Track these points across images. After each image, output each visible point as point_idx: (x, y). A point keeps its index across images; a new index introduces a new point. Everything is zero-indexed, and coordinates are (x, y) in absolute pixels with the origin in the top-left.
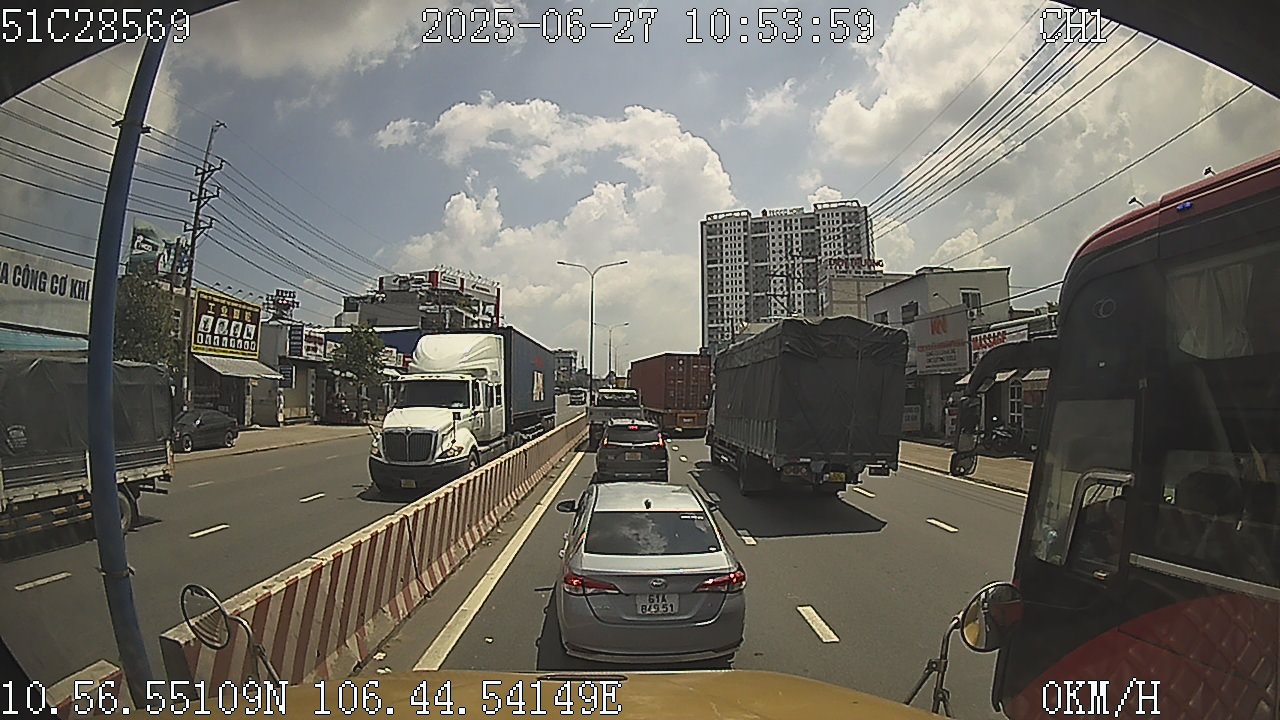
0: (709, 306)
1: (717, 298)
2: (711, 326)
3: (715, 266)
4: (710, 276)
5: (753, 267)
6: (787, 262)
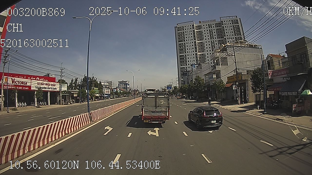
0: (180, 59)
1: (183, 55)
2: (181, 67)
3: (182, 43)
4: (180, 47)
5: (197, 43)
6: (211, 40)
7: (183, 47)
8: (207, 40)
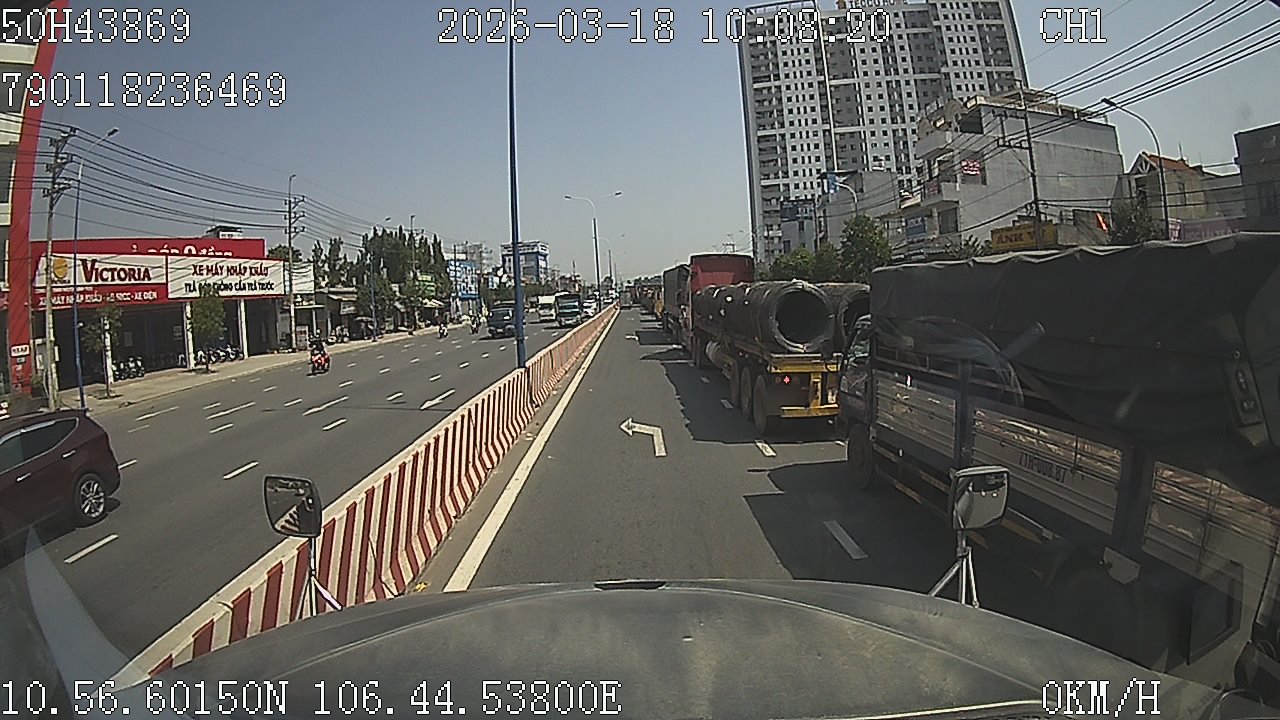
0: (760, 149)
1: (775, 135)
2: (765, 183)
3: (768, 84)
4: (758, 101)
5: (830, 86)
6: (888, 78)
7: (770, 102)
8: (872, 78)
